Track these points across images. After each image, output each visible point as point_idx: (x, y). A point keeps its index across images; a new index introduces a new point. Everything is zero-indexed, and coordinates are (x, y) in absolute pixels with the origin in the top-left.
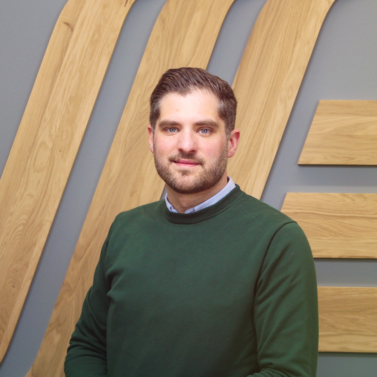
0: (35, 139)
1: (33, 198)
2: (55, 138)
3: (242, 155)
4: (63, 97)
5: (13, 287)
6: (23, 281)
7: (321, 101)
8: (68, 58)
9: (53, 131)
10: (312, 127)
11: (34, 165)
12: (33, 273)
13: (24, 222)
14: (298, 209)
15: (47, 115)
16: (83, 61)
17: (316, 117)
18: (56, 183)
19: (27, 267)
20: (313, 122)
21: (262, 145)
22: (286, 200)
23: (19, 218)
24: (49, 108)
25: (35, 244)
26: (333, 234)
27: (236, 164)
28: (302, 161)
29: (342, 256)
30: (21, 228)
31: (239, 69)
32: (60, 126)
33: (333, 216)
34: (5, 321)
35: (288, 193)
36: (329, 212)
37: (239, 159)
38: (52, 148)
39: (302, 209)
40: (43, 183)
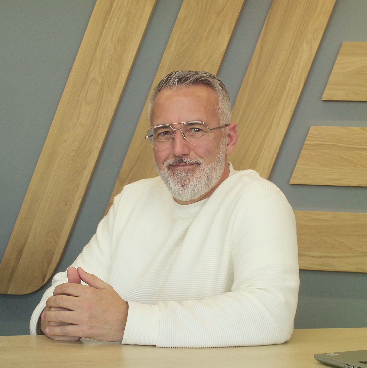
0: (87, 76)
1: (84, 128)
2: (104, 75)
3: (271, 91)
4: (112, 38)
5: (66, 205)
6: (74, 199)
7: (344, 43)
8: (117, 4)
9: (103, 68)
10: (335, 66)
11: (85, 98)
12: (82, 194)
13: (76, 148)
14: (320, 141)
15: (98, 54)
16: (130, 7)
17: (338, 58)
18: (104, 114)
19: (78, 188)
20: (336, 62)
21: (289, 83)
22: (309, 132)
23: (72, 145)
24: (99, 48)
25: (85, 168)
26: (352, 164)
27: (265, 99)
28: (325, 97)
29: (360, 185)
30: (74, 153)
31: (269, 13)
32: (109, 64)
33: (354, 148)
34: (58, 235)
35: (312, 126)
36: (350, 145)
37: (267, 95)
38: (102, 84)
39: (324, 141)
40: (93, 114)
